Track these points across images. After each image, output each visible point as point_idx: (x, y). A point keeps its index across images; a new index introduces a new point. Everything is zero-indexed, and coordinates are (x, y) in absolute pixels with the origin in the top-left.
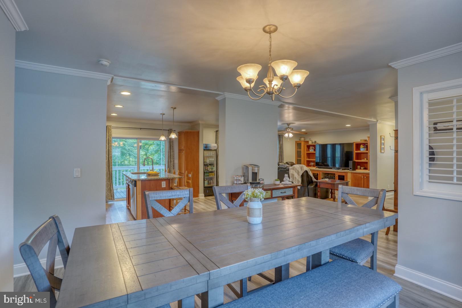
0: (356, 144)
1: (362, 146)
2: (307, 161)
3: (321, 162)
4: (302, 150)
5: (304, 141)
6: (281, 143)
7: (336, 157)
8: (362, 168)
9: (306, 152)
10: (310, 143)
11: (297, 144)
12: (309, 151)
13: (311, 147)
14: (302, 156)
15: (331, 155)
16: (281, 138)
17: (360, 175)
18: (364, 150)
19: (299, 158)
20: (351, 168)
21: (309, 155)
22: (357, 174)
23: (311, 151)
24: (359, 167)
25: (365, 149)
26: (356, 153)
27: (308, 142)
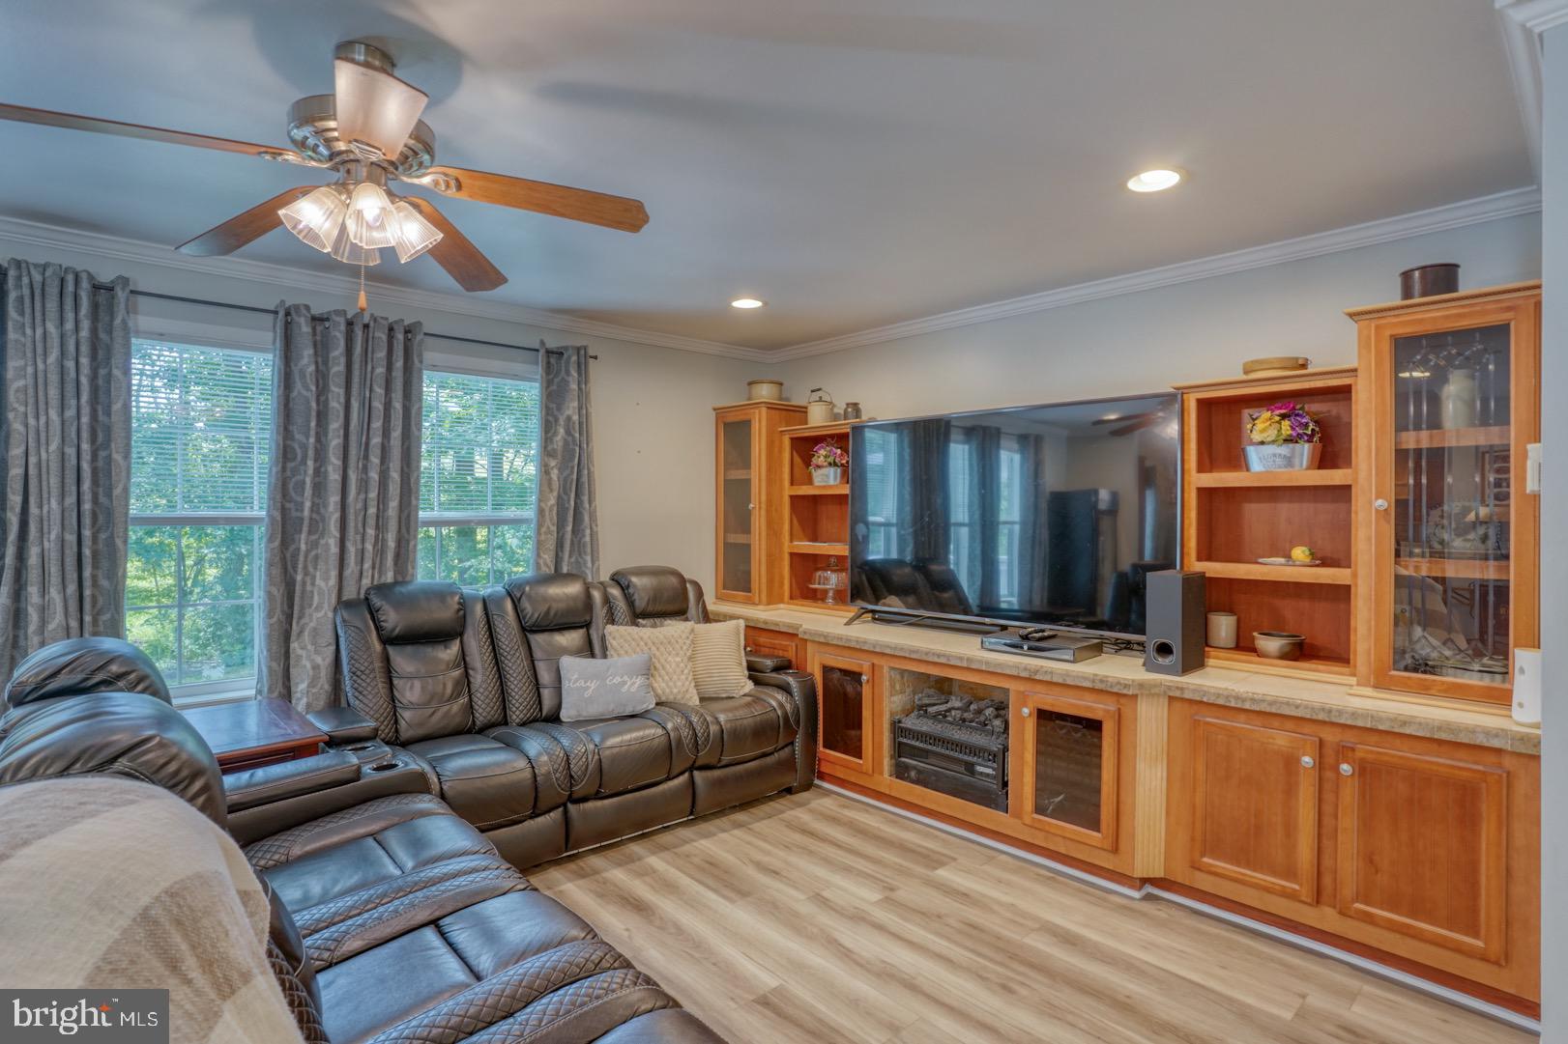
0: (1201, 402)
1: (1262, 428)
2: (792, 555)
3: (908, 558)
4: (758, 473)
5: (771, 407)
6: (571, 409)
7: (998, 523)
8: (1272, 645)
9: (788, 491)
10: (818, 418)
11: (726, 425)
12: (809, 481)
13: (823, 452)
14: (758, 522)
15: (971, 516)
16: (568, 373)
17: (1281, 739)
18: (1289, 461)
19: (735, 538)
20: (1164, 649)
21: (810, 511)
22: (1240, 724)
23: (826, 479)
24: (1223, 626)
25: (1305, 449)
26: (1201, 491)
27: (801, 412)
